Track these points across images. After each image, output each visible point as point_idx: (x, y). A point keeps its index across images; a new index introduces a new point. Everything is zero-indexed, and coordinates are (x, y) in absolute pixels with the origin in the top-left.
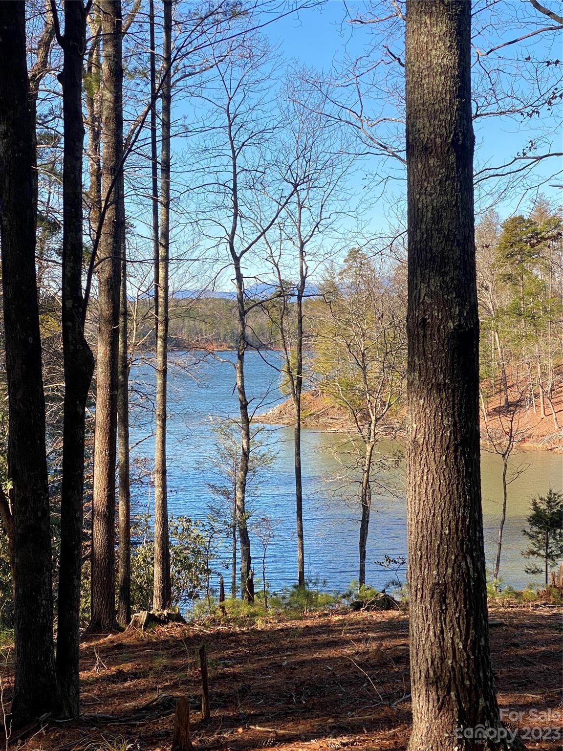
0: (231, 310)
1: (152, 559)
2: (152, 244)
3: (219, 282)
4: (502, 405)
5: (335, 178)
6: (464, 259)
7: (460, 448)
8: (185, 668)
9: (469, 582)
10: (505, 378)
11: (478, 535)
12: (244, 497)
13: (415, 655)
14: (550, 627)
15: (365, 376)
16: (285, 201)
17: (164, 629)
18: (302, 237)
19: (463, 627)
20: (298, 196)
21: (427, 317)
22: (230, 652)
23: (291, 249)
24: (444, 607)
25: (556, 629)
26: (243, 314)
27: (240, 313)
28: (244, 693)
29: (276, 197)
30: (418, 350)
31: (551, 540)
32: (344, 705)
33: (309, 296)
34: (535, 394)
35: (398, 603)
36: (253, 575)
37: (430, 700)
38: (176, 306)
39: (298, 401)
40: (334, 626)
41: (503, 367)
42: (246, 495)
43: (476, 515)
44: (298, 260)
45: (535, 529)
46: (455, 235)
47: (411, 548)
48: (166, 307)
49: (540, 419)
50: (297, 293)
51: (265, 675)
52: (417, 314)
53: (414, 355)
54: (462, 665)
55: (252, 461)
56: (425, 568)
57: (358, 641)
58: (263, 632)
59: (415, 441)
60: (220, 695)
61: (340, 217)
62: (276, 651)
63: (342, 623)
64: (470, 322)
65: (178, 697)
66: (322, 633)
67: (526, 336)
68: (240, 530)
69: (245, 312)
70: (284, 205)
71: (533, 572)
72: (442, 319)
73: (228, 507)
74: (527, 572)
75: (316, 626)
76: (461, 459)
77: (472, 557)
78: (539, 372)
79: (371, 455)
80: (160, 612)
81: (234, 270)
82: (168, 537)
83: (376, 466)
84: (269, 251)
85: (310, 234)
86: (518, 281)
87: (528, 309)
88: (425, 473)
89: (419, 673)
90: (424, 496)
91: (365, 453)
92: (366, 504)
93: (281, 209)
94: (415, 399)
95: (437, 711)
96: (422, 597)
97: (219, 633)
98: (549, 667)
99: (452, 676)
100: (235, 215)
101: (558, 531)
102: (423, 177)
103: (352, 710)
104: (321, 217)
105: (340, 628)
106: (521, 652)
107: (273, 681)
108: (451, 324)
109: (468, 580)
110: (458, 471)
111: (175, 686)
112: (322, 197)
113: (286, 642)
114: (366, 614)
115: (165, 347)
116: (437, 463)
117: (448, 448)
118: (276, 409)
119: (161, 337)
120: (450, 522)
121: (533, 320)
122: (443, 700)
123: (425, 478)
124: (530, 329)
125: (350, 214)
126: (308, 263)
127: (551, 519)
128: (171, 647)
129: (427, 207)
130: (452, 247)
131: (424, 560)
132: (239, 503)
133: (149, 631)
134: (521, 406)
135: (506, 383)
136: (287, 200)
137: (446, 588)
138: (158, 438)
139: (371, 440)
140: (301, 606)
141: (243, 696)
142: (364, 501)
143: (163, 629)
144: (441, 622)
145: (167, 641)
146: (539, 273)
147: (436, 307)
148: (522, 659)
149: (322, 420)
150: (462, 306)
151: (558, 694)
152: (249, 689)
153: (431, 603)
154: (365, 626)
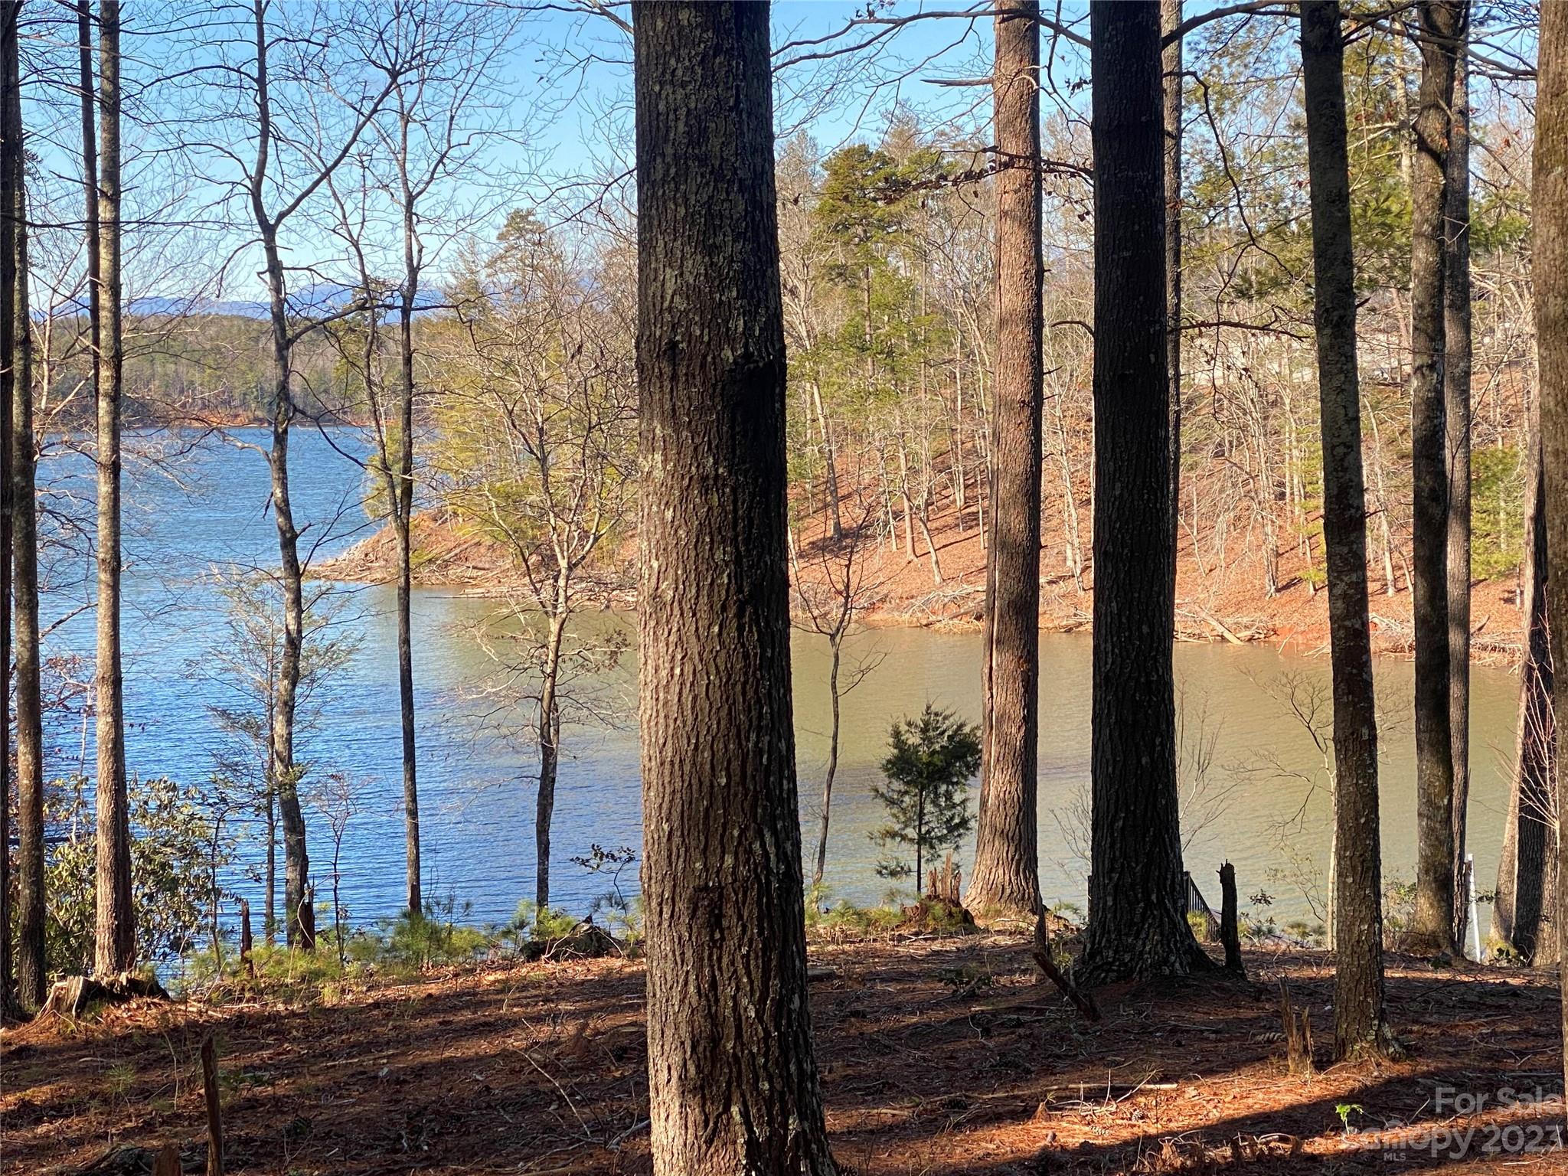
0: (257, 340)
1: (92, 870)
2: (83, 197)
3: (230, 278)
4: (828, 535)
5: (478, 59)
6: (753, 220)
7: (749, 610)
8: (168, 1092)
9: (768, 883)
10: (834, 478)
11: (785, 787)
12: (290, 734)
13: (658, 1035)
14: (927, 975)
15: (546, 476)
16: (372, 106)
17: (121, 1012)
18: (410, 184)
19: (756, 975)
20: (401, 96)
21: (678, 338)
22: (265, 1054)
23: (387, 209)
24: (717, 936)
25: (941, 981)
26: (284, 345)
27: (277, 343)
28: (297, 1134)
29: (353, 98)
30: (662, 407)
31: (929, 808)
32: (510, 1149)
33: (426, 308)
34: (894, 513)
35: (619, 942)
36: (311, 895)
37: (690, 1124)
38: (135, 329)
39: (405, 530)
40: (487, 992)
41: (830, 458)
42: (295, 728)
43: (783, 745)
44: (402, 233)
45: (897, 785)
46: (736, 169)
47: (649, 818)
48: (117, 329)
49: (904, 564)
50: (400, 302)
51: (341, 1097)
52: (658, 333)
53: (652, 419)
54: (755, 1050)
55: (307, 658)
56: (678, 856)
57: (538, 1019)
58: (335, 1011)
59: (656, 596)
60: (247, 1142)
61: (489, 141)
62: (365, 1048)
63: (504, 987)
64: (767, 349)
65: (154, 1149)
66: (462, 1008)
67: (877, 393)
68: (283, 803)
69: (290, 342)
70: (370, 116)
71: (893, 874)
72: (709, 343)
73: (256, 755)
74: (880, 873)
75: (448, 996)
76: (750, 631)
77: (775, 833)
78: (903, 467)
79: (559, 642)
80: (112, 978)
81: (264, 251)
82: (126, 821)
83: (570, 664)
84: (338, 212)
85: (426, 178)
86: (859, 279)
87: (878, 336)
88: (678, 663)
89: (666, 1072)
90: (675, 708)
91: (546, 637)
92: (550, 742)
93: (364, 123)
94: (655, 508)
95: (704, 1147)
96: (672, 916)
97: (241, 1015)
98: (927, 1055)
99: (734, 1075)
100: (265, 134)
101: (943, 788)
102: (668, 48)
103: (527, 1159)
104: (449, 141)
105: (499, 997)
106: (871, 1028)
107: (358, 1109)
108: (728, 354)
109: (767, 878)
110: (746, 656)
111: (148, 1128)
112: (451, 101)
113: (386, 1030)
114: (551, 966)
115: (115, 414)
116: (703, 640)
117: (724, 608)
118: (355, 549)
119: (106, 395)
120: (729, 762)
121: (889, 361)
122: (716, 1123)
123: (677, 671)
124: (883, 379)
125: (512, 135)
126: (423, 239)
127: (929, 764)
128: (136, 1049)
129: (675, 110)
130: (728, 194)
131: (676, 840)
132: (279, 746)
133: (89, 1016)
134: (867, 537)
135: (836, 490)
136: (377, 105)
137: (721, 895)
138: (103, 611)
139: (560, 610)
140: (418, 956)
141: (295, 1142)
142: (545, 736)
143: (119, 1013)
144: (712, 967)
145: (127, 1038)
146: (901, 263)
147: (697, 319)
148: (872, 1041)
149: (454, 572)
150: (750, 315)
151: (943, 1106)
152: (309, 1126)
153: (691, 928)
154: (552, 991)
